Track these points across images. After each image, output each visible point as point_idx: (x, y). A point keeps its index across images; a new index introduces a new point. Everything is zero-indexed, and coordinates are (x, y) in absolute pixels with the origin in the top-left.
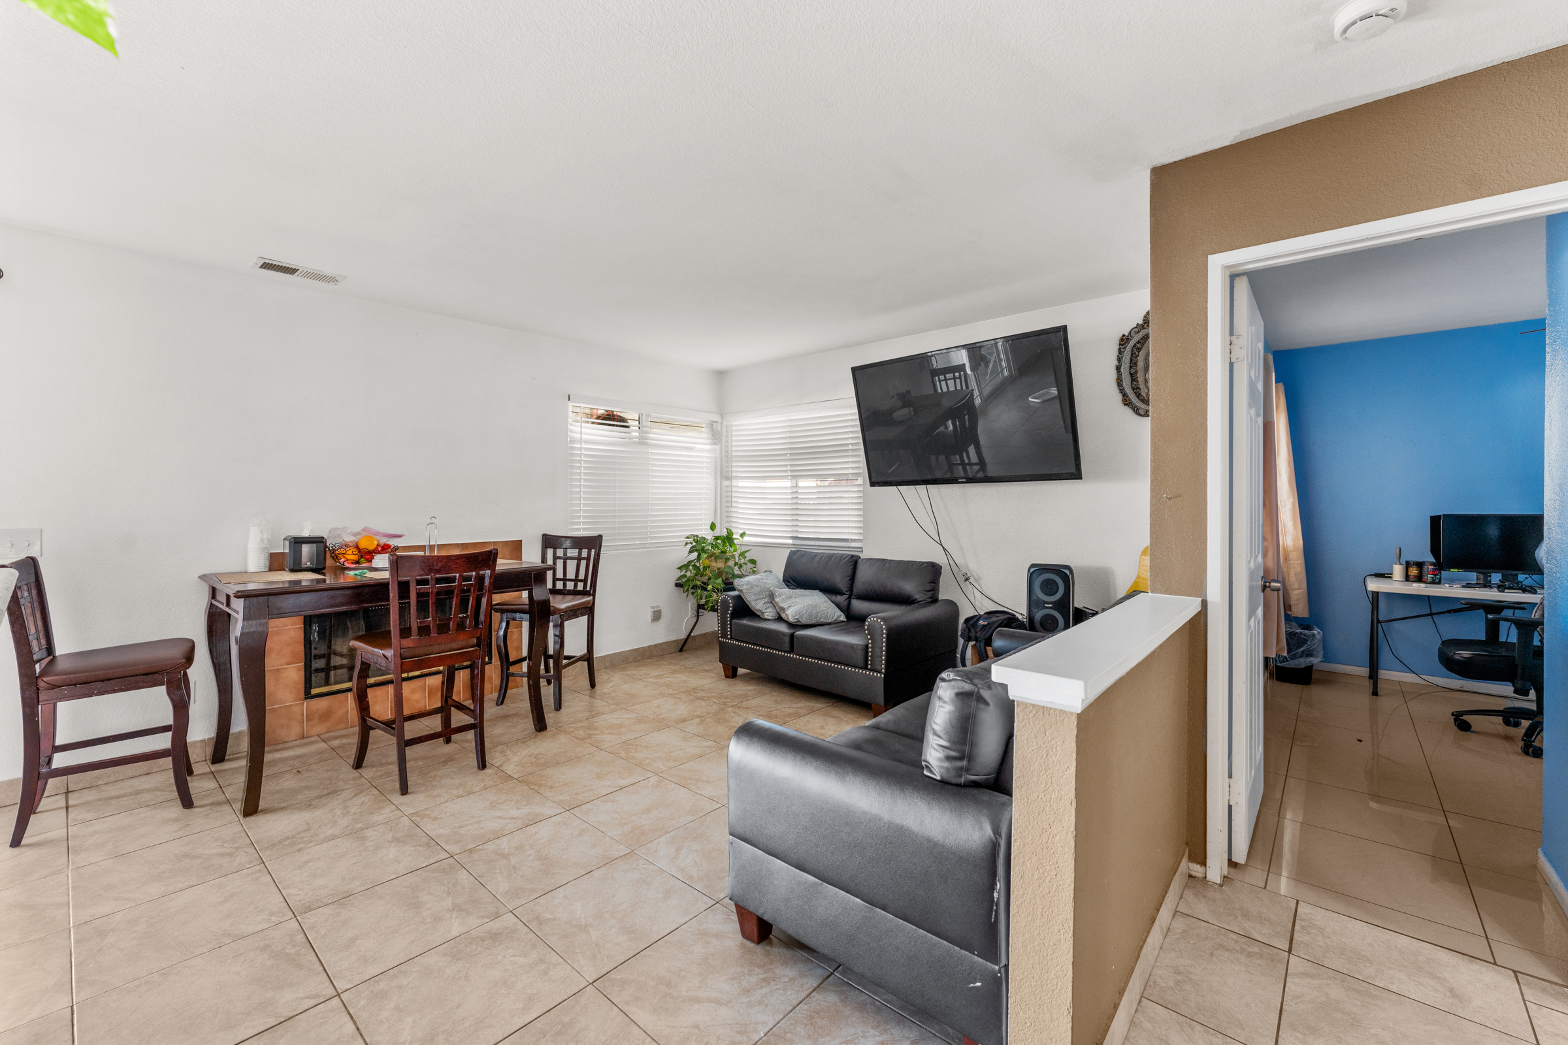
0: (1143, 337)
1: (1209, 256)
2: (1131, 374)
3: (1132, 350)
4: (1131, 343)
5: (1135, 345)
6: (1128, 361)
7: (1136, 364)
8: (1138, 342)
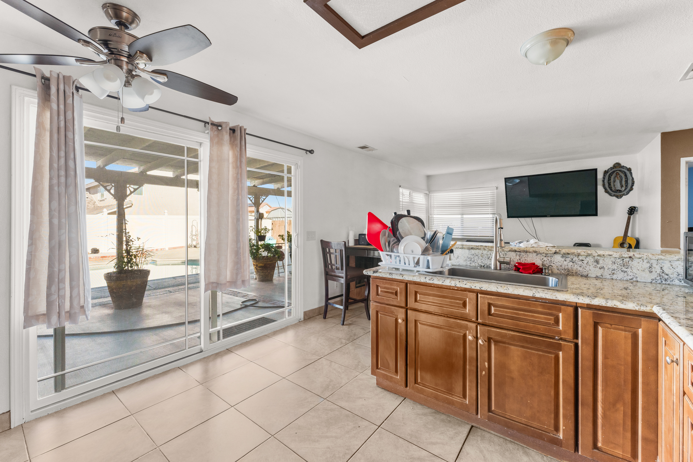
0: (613, 171)
1: (681, 158)
2: (608, 183)
3: (609, 175)
4: (609, 173)
5: (610, 174)
6: (607, 179)
7: (610, 180)
8: (611, 173)
